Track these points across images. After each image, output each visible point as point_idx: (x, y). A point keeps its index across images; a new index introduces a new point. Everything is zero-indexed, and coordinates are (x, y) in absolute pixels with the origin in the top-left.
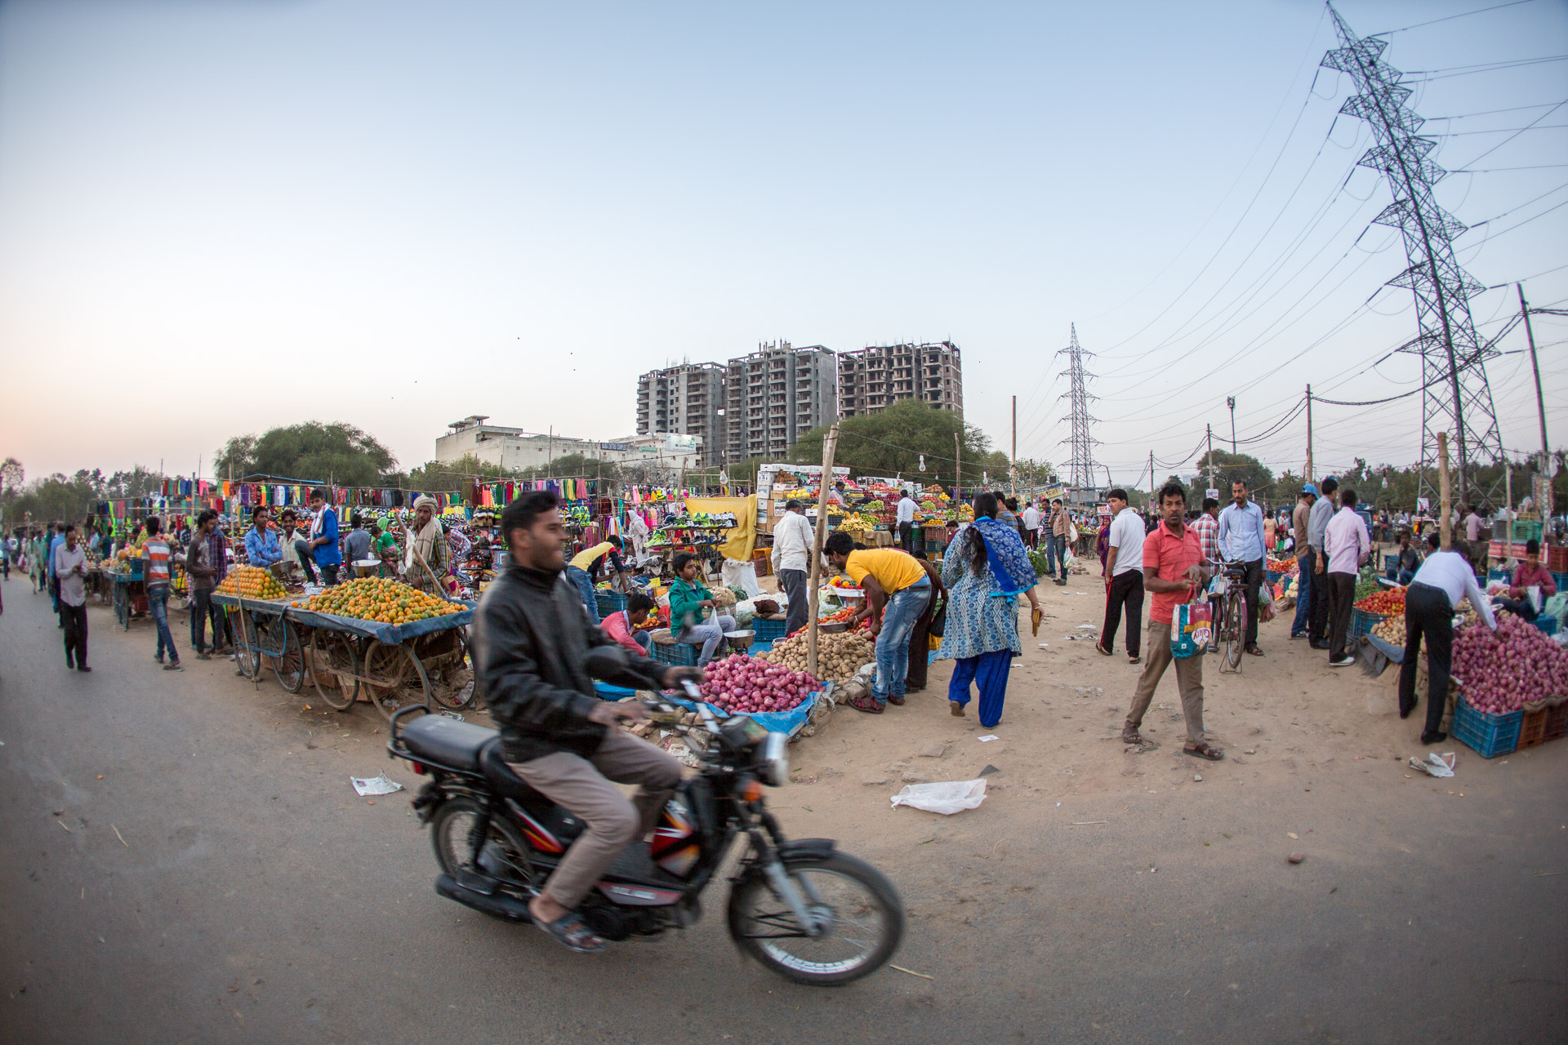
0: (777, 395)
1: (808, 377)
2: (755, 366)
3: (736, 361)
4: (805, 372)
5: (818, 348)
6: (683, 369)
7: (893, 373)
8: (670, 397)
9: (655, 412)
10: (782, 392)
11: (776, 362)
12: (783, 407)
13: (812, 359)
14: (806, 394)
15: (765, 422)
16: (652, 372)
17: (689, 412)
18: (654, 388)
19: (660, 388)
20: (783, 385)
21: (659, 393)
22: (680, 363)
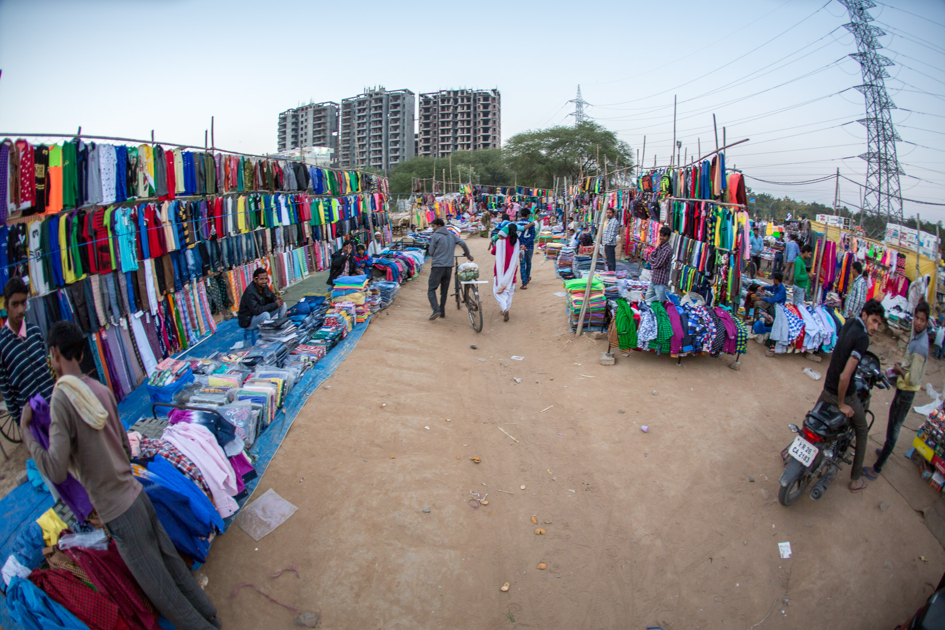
0: (376, 121)
1: (398, 109)
2: (361, 103)
3: (347, 100)
4: (396, 106)
5: (405, 91)
6: (311, 107)
7: (457, 107)
8: (300, 126)
9: (290, 136)
10: (380, 119)
11: (376, 100)
12: (380, 129)
13: (401, 98)
14: (396, 120)
15: (367, 139)
16: (289, 110)
17: (314, 135)
18: (290, 120)
19: (294, 120)
20: (380, 115)
21: (293, 123)
22: (307, 104)
